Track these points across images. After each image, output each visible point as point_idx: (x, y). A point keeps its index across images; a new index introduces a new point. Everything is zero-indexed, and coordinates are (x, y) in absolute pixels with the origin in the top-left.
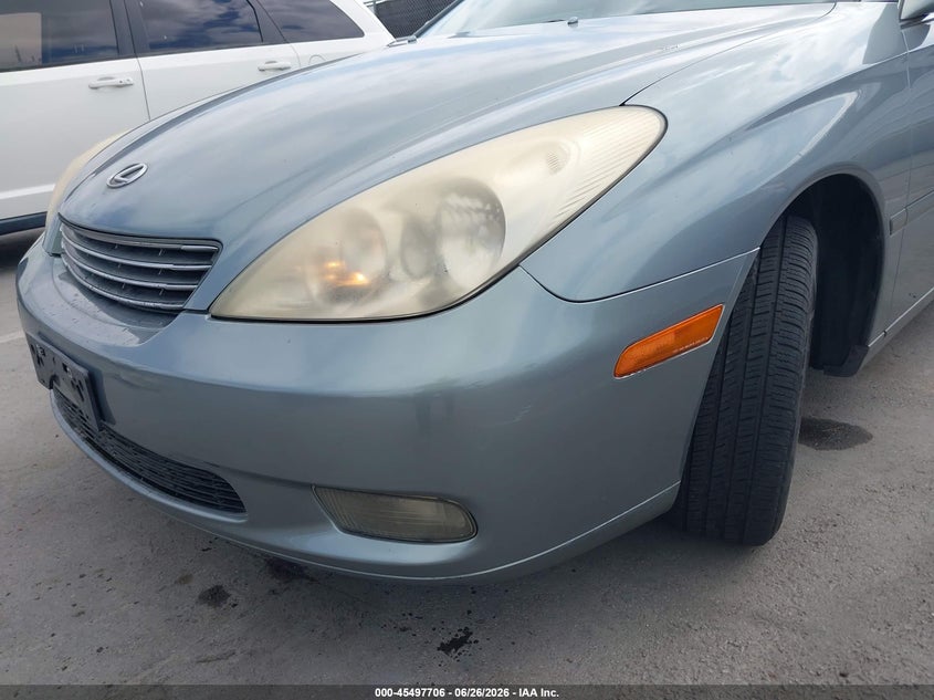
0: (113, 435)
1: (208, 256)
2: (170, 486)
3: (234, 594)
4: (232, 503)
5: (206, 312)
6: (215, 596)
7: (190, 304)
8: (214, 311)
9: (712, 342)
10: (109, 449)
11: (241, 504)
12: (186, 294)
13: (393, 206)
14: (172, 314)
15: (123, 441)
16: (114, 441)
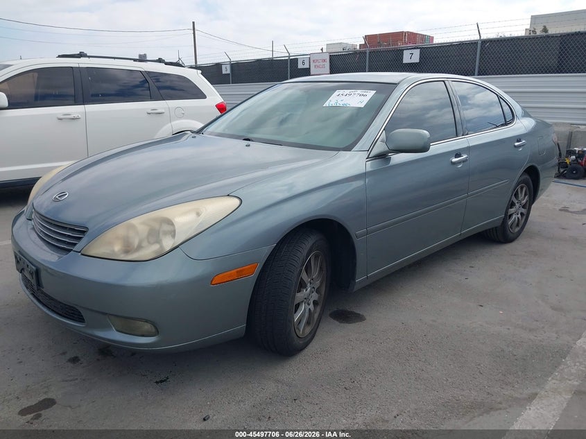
0: (43, 293)
1: (83, 232)
2: (61, 313)
3: (82, 360)
4: (80, 319)
5: (79, 252)
6: (75, 360)
7: (75, 248)
8: (82, 252)
9: (254, 276)
10: (40, 298)
11: (83, 319)
12: (75, 244)
13: (144, 223)
14: (69, 251)
15: (46, 295)
16: (42, 295)
